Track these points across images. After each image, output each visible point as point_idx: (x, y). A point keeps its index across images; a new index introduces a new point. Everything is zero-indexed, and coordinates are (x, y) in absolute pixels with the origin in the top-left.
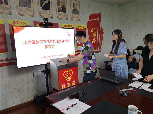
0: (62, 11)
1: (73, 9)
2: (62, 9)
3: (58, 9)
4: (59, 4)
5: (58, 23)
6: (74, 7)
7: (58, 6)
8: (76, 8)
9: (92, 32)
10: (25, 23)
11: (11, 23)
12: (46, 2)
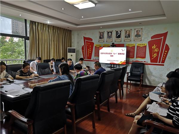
3: (125, 36)
4: (126, 34)
5: (124, 44)
6: (137, 33)
8: (139, 33)
9: (153, 49)
10: (108, 45)
11: (104, 46)
12: (119, 34)
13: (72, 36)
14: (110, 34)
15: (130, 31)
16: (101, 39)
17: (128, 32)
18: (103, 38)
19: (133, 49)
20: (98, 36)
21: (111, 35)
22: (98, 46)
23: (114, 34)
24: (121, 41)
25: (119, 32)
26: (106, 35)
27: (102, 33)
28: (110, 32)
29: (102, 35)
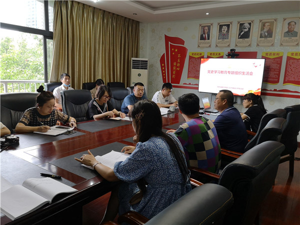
0: (266, 37)
1: (287, 30)
2: (266, 34)
3: (261, 34)
4: (262, 29)
5: (257, 52)
6: (288, 28)
7: (261, 31)
8: (294, 29)
10: (219, 54)
11: (209, 55)
12: (246, 30)
13: (140, 33)
14: (226, 30)
15: (272, 24)
16: (203, 41)
17: (267, 24)
18: (208, 39)
19: (278, 64)
20: (197, 33)
21: (228, 31)
22: (197, 56)
23: (235, 31)
24: (250, 45)
25: (247, 25)
26: (215, 32)
27: (207, 28)
28: (225, 25)
29: (206, 31)
